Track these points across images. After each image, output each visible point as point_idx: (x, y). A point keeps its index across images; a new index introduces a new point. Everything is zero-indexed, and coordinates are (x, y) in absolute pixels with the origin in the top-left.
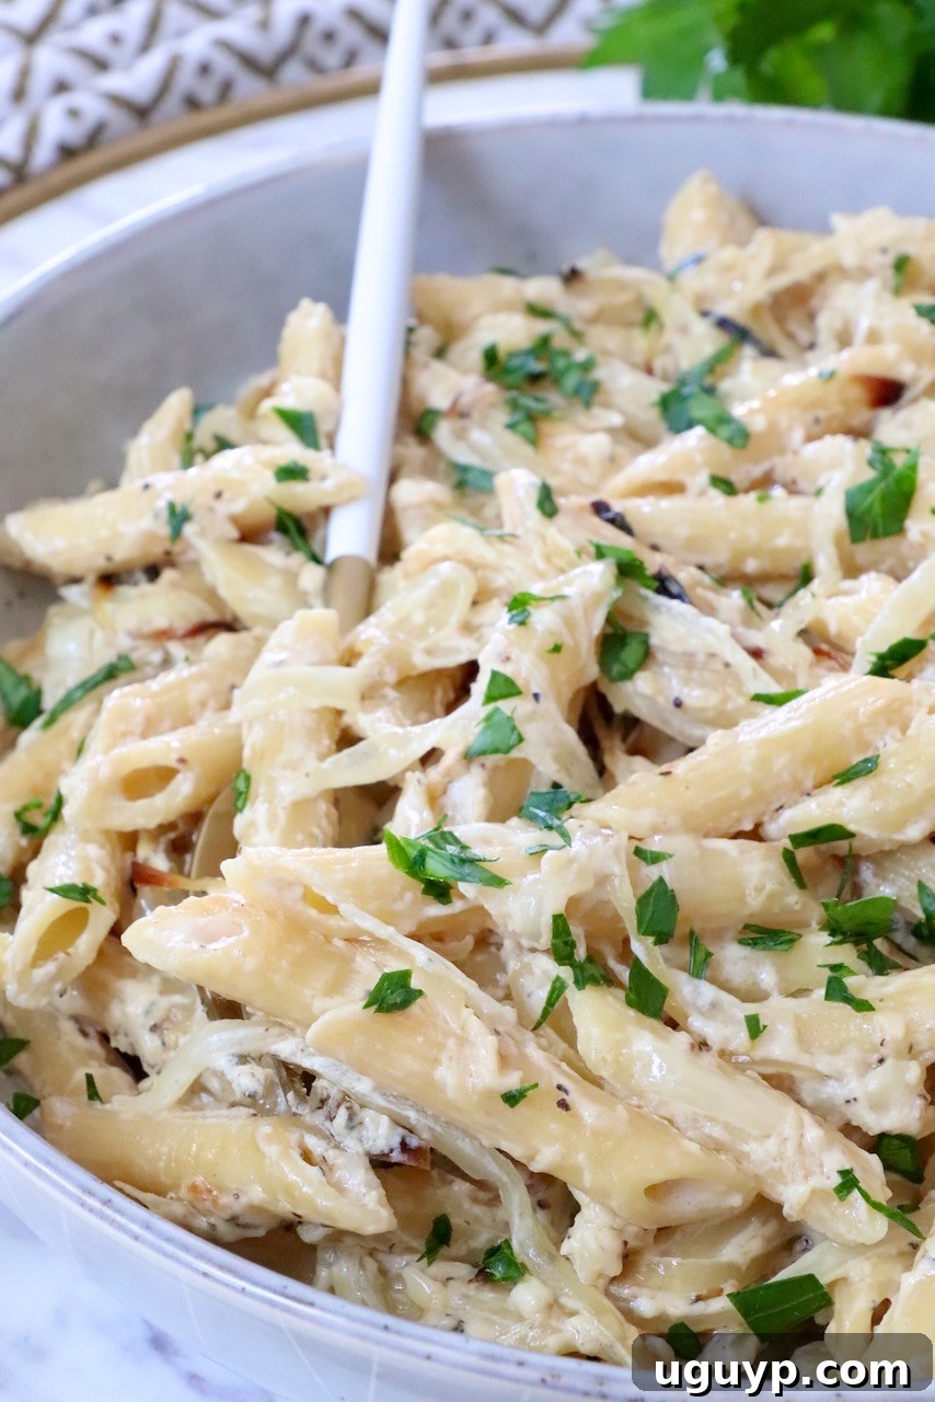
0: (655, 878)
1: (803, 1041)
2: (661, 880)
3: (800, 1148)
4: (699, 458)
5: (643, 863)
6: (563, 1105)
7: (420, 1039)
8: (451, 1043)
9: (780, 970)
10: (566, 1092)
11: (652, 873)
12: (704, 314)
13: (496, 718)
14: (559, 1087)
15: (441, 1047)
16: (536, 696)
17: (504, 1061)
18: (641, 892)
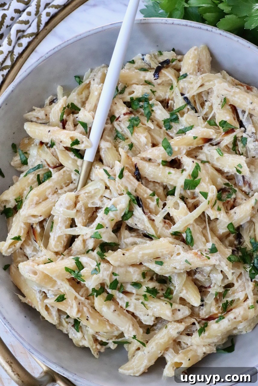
0: (115, 279)
1: (135, 308)
2: (116, 279)
3: (128, 330)
4: (161, 156)
5: (113, 276)
6: (87, 320)
7: (64, 306)
8: (69, 307)
9: (137, 291)
10: (88, 318)
11: (114, 278)
12: (182, 94)
13: (97, 233)
14: (87, 317)
15: (68, 308)
16: (107, 227)
17: (79, 311)
18: (111, 282)
